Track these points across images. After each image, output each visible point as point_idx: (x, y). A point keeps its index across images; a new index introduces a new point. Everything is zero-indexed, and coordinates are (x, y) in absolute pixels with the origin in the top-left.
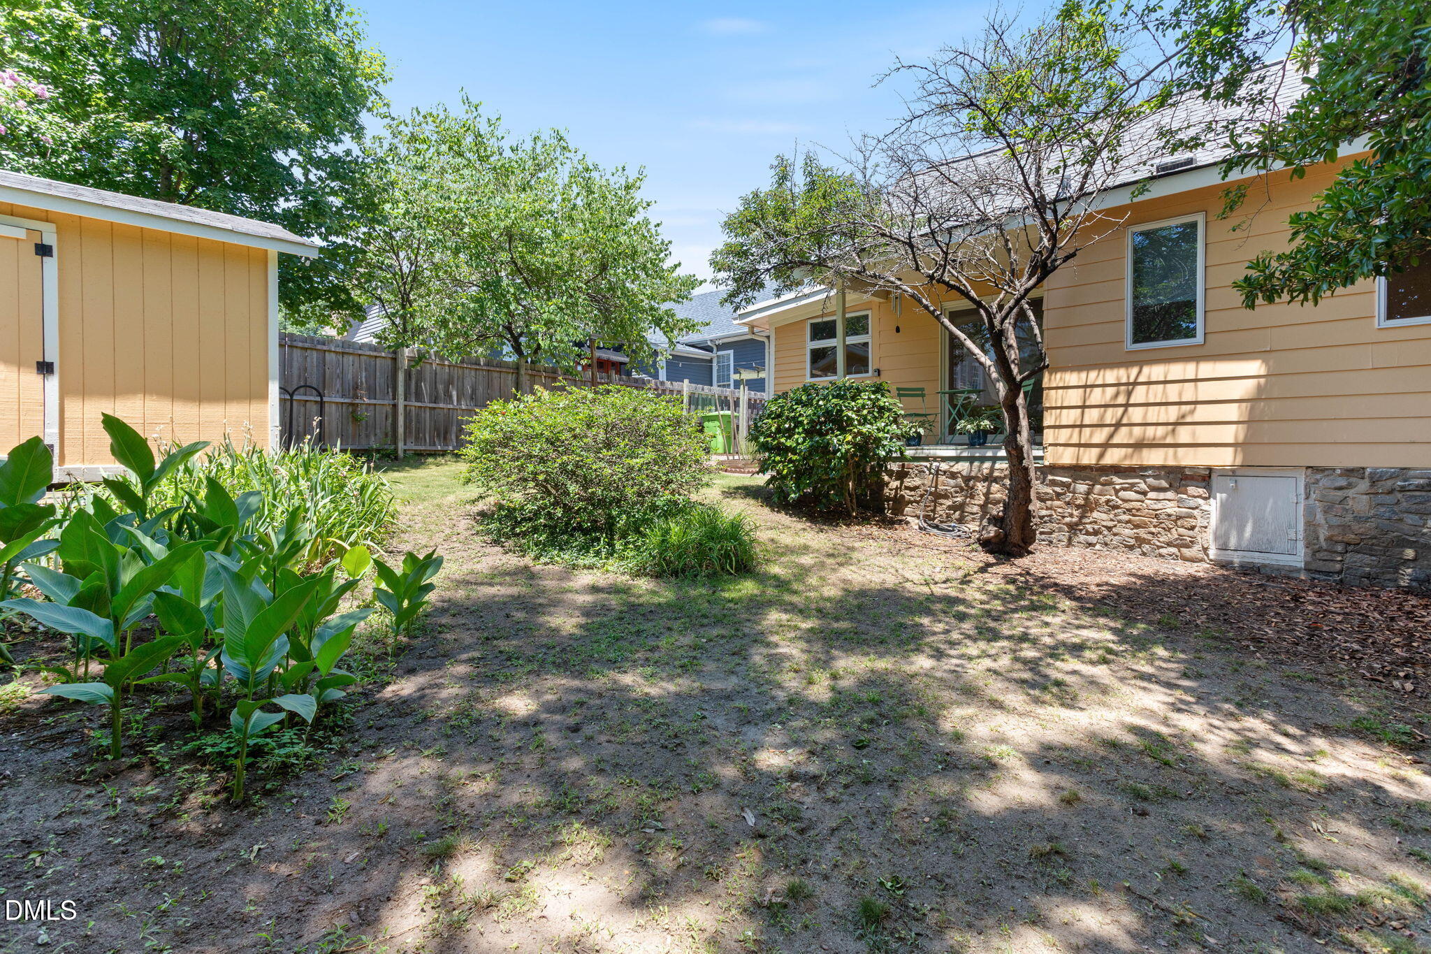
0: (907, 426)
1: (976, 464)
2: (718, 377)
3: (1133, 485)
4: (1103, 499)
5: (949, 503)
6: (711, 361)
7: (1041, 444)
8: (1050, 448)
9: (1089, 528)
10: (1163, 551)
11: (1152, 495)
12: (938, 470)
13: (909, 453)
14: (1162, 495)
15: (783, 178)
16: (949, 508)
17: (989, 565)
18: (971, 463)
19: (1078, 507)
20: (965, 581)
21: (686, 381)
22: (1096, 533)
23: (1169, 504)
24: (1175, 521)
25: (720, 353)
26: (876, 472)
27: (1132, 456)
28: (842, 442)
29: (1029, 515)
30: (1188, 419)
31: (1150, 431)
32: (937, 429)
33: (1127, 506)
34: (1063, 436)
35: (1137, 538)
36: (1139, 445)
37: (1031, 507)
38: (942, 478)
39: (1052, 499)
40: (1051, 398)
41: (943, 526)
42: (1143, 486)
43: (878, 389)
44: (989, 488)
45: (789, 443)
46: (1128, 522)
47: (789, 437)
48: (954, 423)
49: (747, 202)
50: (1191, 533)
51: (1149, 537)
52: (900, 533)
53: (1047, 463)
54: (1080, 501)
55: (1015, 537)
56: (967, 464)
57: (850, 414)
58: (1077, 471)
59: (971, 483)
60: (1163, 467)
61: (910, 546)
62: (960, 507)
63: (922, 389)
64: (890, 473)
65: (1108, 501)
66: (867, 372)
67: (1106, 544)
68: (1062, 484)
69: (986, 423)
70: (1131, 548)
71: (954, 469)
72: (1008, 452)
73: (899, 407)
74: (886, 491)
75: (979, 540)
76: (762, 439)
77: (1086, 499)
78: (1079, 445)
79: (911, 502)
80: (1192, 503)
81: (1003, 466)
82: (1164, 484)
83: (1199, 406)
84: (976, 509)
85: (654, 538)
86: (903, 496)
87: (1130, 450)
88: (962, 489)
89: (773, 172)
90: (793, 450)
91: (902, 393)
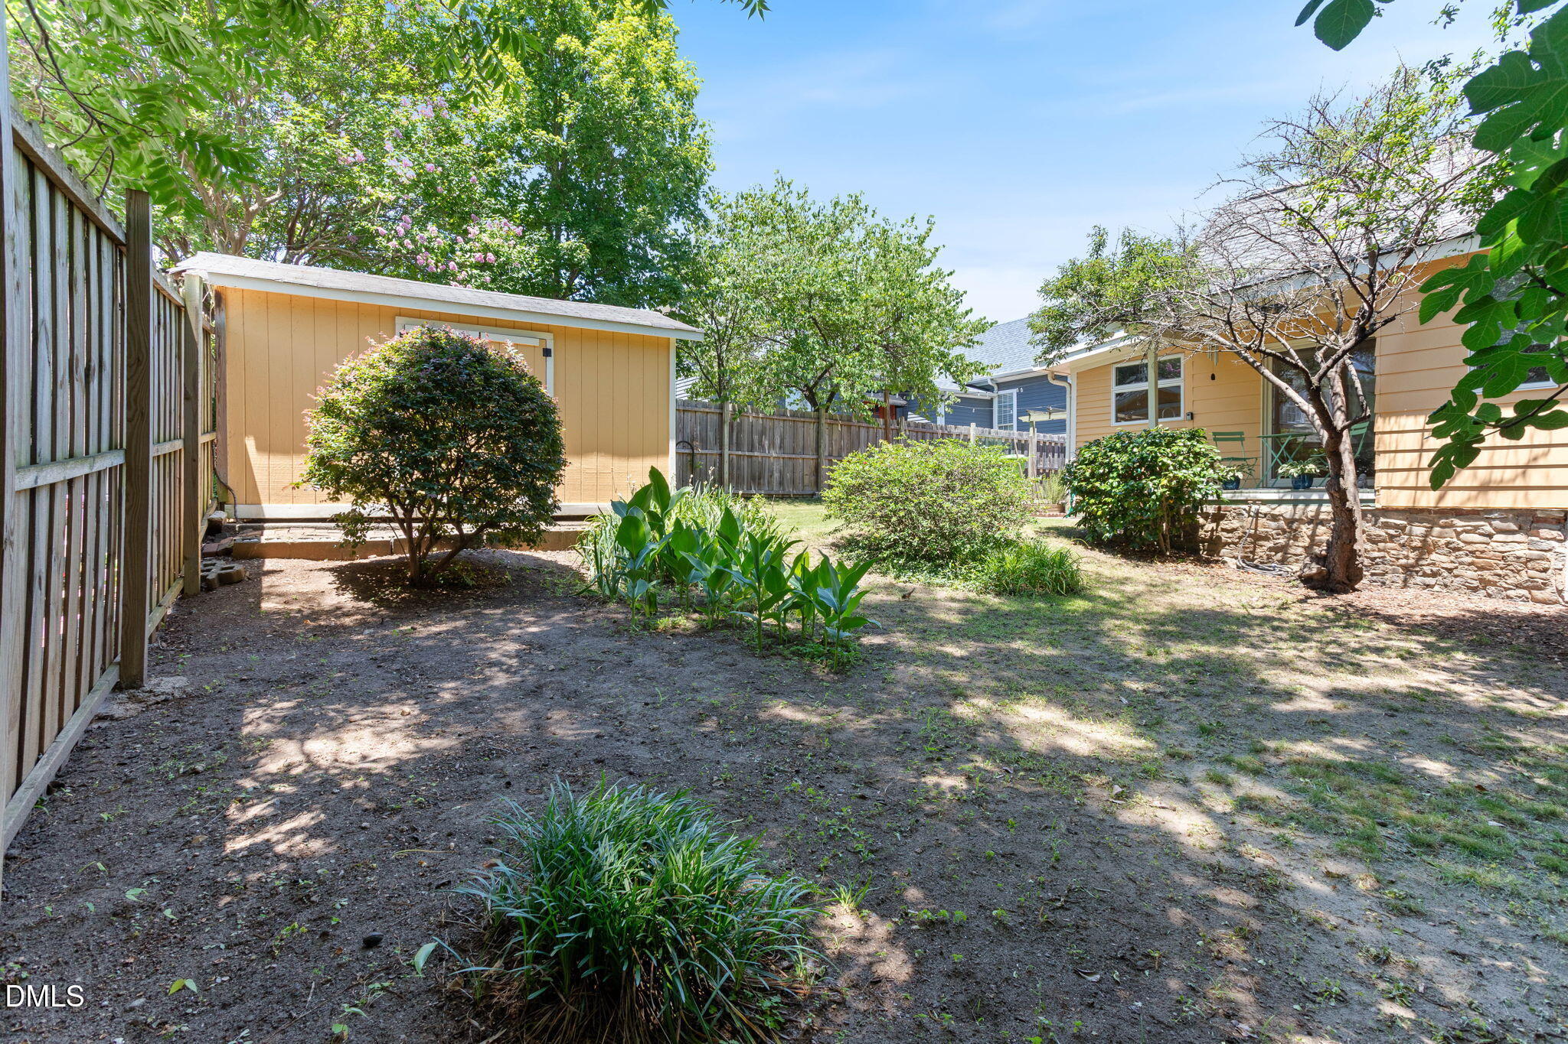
0: (1225, 471)
1: (1301, 507)
2: (1000, 417)
3: (1476, 528)
4: (1443, 541)
5: (1270, 544)
6: (991, 401)
7: (1372, 487)
8: (1383, 492)
9: (1427, 570)
10: (1511, 593)
11: (1498, 537)
12: (1257, 513)
13: (1226, 496)
14: (1510, 538)
15: (1100, 246)
16: (1270, 549)
17: (1308, 597)
18: (1295, 506)
19: (1414, 549)
20: (1284, 607)
21: (973, 425)
22: (1434, 575)
23: (1519, 546)
24: (1525, 564)
25: (1001, 392)
26: (1191, 516)
27: (1476, 498)
28: (1157, 487)
29: (1354, 554)
30: (1541, 462)
31: (1497, 474)
32: (1258, 472)
33: (1470, 548)
34: (1398, 479)
35: (1482, 580)
36: (1484, 488)
37: (1356, 547)
38: (1261, 521)
39: (1384, 541)
40: (1382, 443)
41: (1265, 566)
42: (1488, 529)
43: (1193, 436)
44: (1314, 531)
45: (1103, 487)
46: (1470, 564)
47: (1104, 481)
48: (1276, 466)
49: (1063, 270)
50: (1543, 575)
51: (1496, 579)
52: (1216, 569)
53: (1378, 505)
54: (1417, 543)
55: (1339, 574)
56: (1290, 507)
57: (1165, 460)
58: (1413, 514)
59: (1295, 525)
60: (1511, 510)
61: (1228, 581)
62: (1283, 549)
63: (1241, 433)
64: (1206, 516)
65: (1447, 544)
66: (1178, 415)
67: (1446, 586)
68: (1396, 527)
69: (1311, 467)
70: (1475, 589)
71: (1276, 512)
72: (1331, 495)
73: (1215, 452)
74: (1201, 533)
75: (1300, 577)
76: (1076, 483)
77: (1424, 542)
78: (1416, 488)
79: (1229, 544)
80: (1545, 545)
81: (1327, 508)
82: (1513, 527)
83: (1553, 450)
84: (1300, 551)
85: (992, 565)
86: (1219, 538)
87: (1474, 493)
88: (1284, 532)
89: (1090, 240)
90: (1108, 494)
91: (1218, 437)
